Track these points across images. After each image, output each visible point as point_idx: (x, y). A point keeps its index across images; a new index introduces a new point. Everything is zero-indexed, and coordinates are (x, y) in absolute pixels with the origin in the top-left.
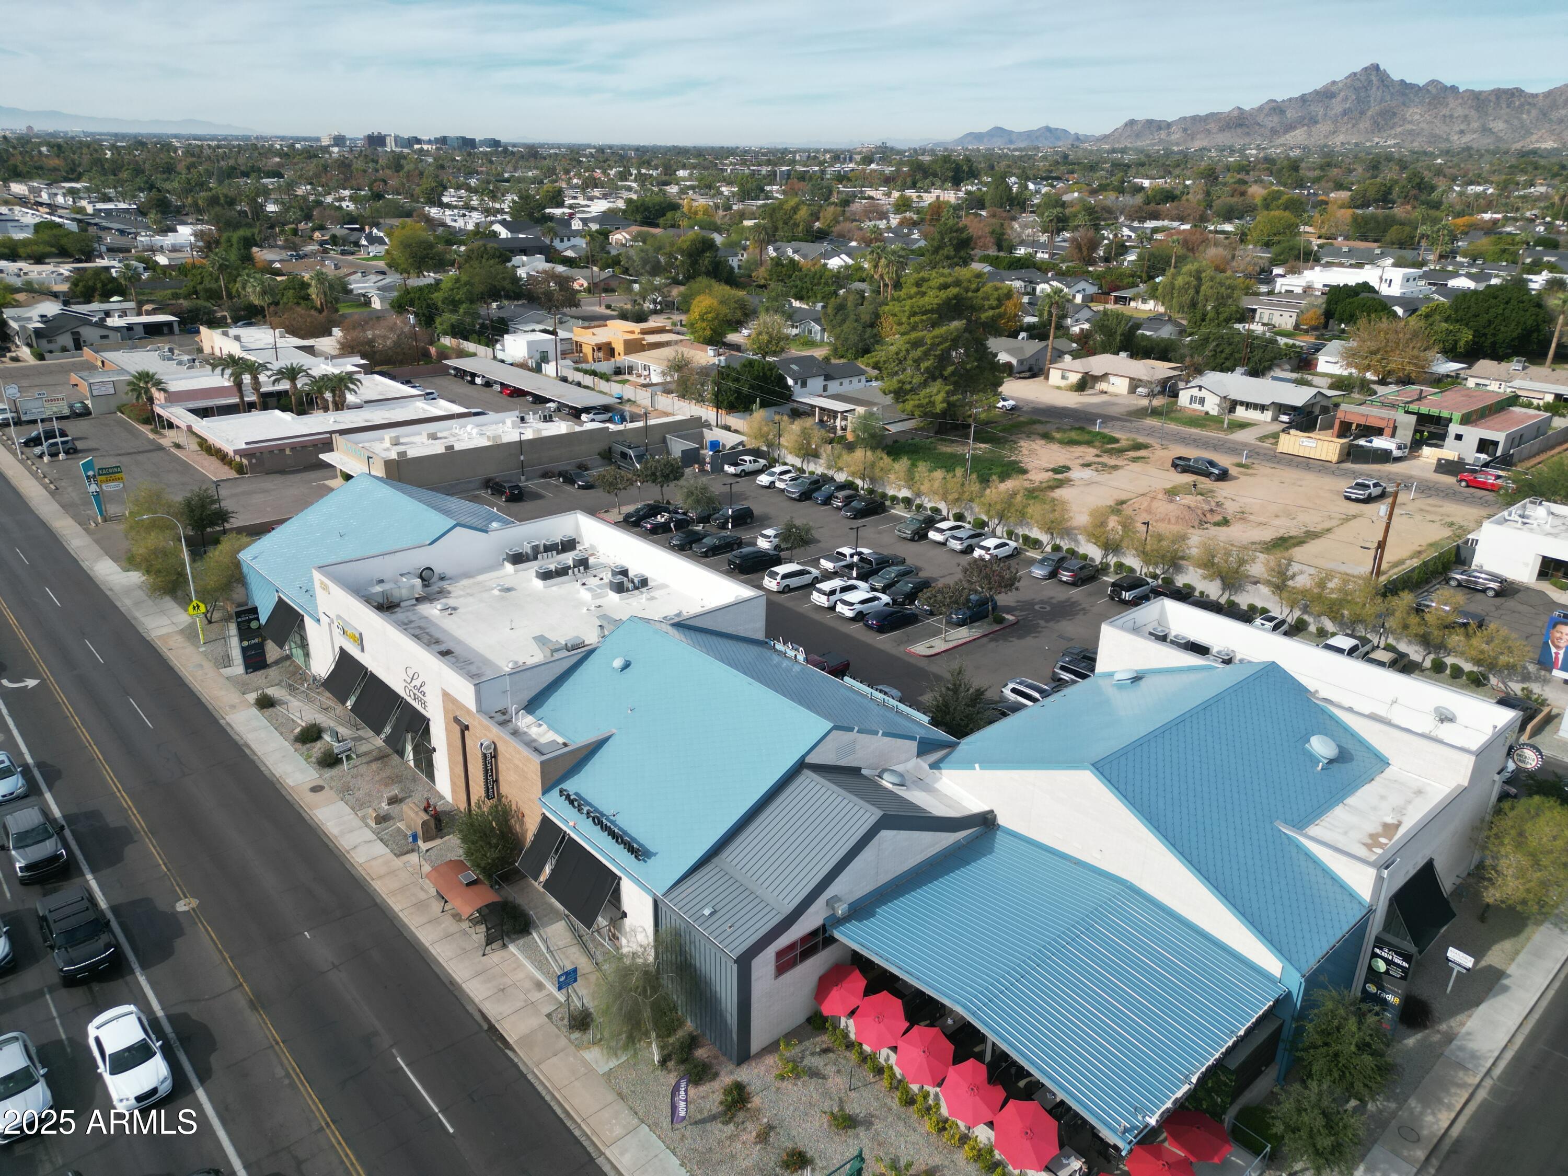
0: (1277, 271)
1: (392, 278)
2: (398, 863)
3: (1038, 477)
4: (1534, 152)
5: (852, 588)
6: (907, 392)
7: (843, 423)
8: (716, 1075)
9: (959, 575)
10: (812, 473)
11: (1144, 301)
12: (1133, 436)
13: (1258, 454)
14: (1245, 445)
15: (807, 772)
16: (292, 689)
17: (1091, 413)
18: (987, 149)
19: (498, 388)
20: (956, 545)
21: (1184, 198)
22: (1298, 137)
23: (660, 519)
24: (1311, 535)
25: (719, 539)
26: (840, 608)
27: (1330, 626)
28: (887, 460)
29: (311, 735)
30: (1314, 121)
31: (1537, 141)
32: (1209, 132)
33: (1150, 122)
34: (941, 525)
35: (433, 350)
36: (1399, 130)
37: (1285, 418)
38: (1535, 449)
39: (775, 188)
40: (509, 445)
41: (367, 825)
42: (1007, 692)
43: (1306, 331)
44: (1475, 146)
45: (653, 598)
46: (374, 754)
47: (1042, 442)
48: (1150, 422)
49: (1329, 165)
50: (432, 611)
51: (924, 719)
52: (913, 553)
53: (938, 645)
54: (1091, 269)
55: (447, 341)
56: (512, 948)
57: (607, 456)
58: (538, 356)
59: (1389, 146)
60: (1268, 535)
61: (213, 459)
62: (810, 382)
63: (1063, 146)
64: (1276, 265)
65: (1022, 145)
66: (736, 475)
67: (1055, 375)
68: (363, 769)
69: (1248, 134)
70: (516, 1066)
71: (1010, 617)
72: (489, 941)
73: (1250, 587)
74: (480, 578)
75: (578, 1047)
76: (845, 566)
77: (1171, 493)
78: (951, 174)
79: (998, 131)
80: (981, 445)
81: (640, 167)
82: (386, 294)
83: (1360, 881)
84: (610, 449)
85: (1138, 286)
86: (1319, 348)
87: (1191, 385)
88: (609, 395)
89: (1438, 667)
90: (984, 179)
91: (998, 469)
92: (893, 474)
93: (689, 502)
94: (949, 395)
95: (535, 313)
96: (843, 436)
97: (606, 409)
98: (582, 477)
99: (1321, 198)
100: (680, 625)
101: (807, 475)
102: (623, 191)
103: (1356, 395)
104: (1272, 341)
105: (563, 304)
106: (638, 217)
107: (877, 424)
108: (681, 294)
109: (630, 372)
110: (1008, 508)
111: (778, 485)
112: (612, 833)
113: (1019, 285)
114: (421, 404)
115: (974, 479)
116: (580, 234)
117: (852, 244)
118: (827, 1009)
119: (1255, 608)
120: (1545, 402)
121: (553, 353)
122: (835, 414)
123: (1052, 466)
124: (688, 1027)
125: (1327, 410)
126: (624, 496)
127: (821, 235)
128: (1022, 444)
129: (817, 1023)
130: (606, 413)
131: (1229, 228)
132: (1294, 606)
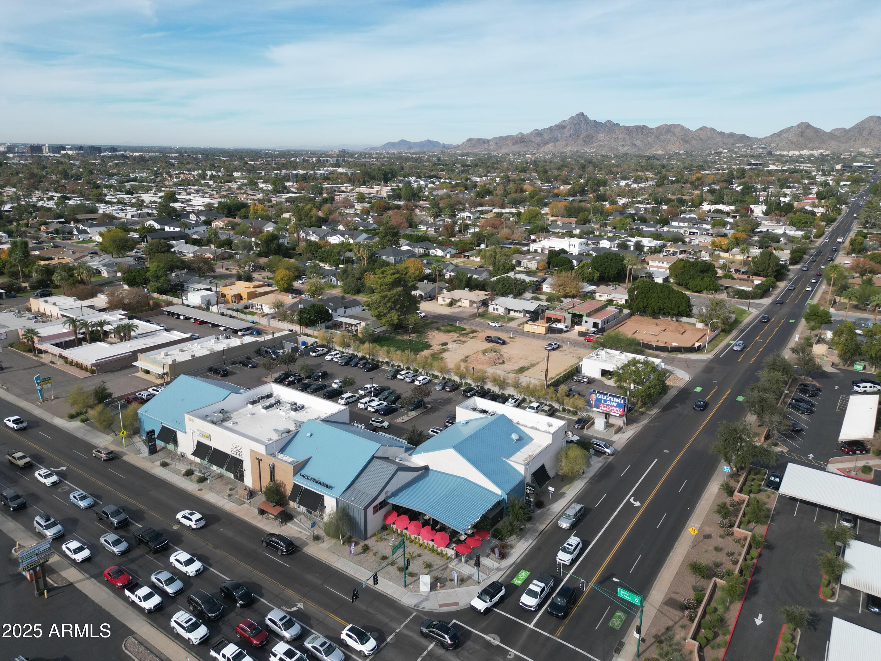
0: (533, 237)
2: (241, 507)
3: (436, 348)
4: (654, 157)
5: (373, 400)
6: (382, 316)
7: (356, 328)
8: (359, 543)
9: (410, 392)
10: (347, 353)
11: (476, 257)
12: (472, 327)
13: (517, 332)
14: (513, 328)
15: (375, 459)
16: (172, 458)
17: (455, 317)
18: (399, 153)
19: (193, 320)
20: (408, 380)
21: (495, 192)
22: (549, 148)
23: (291, 379)
24: (533, 365)
25: (317, 385)
26: (369, 408)
27: (533, 399)
28: (378, 347)
29: (189, 473)
30: (557, 140)
31: (655, 151)
32: (508, 145)
33: (479, 140)
34: (402, 373)
35: (151, 302)
36: (595, 144)
37: (528, 315)
38: (614, 324)
39: (291, 184)
40: (219, 352)
41: (224, 498)
42: (430, 432)
43: (541, 270)
44: (629, 152)
45: (307, 412)
46: (218, 475)
47: (437, 332)
48: (478, 320)
49: (563, 166)
50: (229, 424)
51: (405, 442)
52: (392, 384)
53: (406, 418)
54: (453, 239)
56: (288, 524)
57: (259, 352)
58: (206, 302)
59: (592, 153)
60: (517, 366)
61: (74, 367)
62: (338, 310)
63: (437, 151)
64: (532, 234)
65: (417, 150)
66: (316, 356)
67: (440, 300)
68: (215, 481)
69: (526, 146)
71: (429, 406)
72: (282, 523)
73: (508, 388)
74: (240, 411)
75: (318, 544)
76: (368, 392)
77: (484, 352)
78: (383, 176)
79: (403, 142)
80: (413, 335)
81: (210, 170)
82: (110, 269)
83: (521, 469)
84: (259, 349)
85: (474, 249)
86: (544, 280)
87: (493, 303)
88: (248, 321)
89: (564, 410)
90: (400, 178)
91: (420, 346)
92: (381, 353)
93: (303, 372)
94: (399, 316)
95: (196, 278)
96: (357, 335)
97: (248, 329)
98: (250, 363)
99: (556, 191)
100: (324, 421)
101: (345, 355)
102: (206, 188)
103: (556, 303)
104: (524, 281)
105: (207, 271)
106: (226, 211)
107: (370, 328)
108: (265, 263)
109: (252, 307)
110: (426, 363)
111: (334, 359)
112: (320, 483)
113: (422, 251)
114: (165, 334)
115: (412, 353)
116: (197, 224)
117: (341, 227)
118: (387, 523)
119: (509, 395)
120: (622, 303)
121: (214, 300)
122: (352, 325)
123: (441, 343)
124: (348, 534)
125: (543, 311)
126: (272, 370)
127: (323, 221)
128: (429, 333)
129: (384, 528)
130: (249, 330)
131: (514, 211)
132: (521, 393)
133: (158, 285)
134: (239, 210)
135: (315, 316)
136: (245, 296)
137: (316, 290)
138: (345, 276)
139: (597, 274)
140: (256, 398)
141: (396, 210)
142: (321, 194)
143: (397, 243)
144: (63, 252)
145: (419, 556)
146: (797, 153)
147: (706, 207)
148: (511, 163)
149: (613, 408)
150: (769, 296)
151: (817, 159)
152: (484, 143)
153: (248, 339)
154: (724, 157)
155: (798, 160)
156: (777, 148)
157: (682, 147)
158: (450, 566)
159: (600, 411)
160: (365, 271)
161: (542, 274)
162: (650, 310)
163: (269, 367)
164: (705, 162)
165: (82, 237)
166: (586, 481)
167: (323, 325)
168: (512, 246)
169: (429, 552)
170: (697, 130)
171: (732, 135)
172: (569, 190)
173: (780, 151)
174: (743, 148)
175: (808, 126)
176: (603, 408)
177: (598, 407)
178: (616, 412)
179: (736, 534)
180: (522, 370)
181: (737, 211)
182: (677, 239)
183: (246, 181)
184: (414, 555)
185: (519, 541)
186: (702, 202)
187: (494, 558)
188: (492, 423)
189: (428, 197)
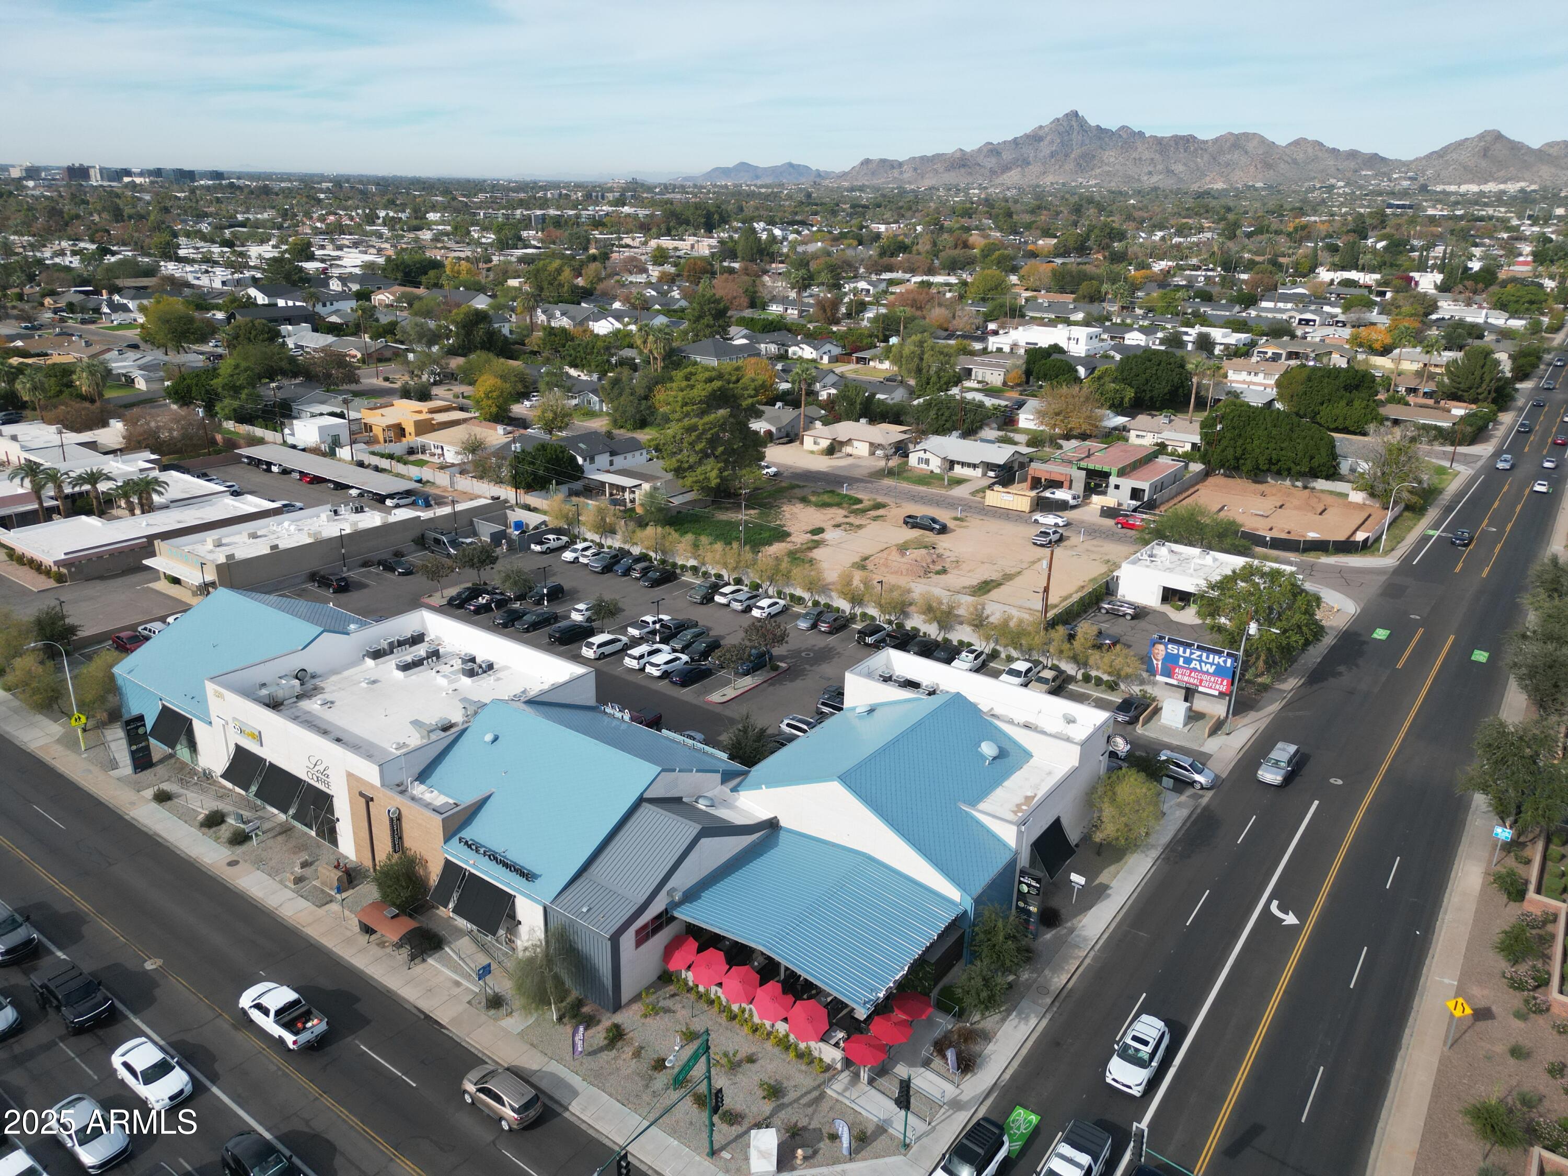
0: (992, 326)
1: (153, 356)
2: (321, 912)
3: (799, 538)
4: (1208, 193)
5: (658, 651)
6: (685, 470)
7: (632, 496)
8: (599, 1022)
9: (741, 634)
10: (610, 547)
11: (881, 361)
12: (875, 496)
13: (970, 507)
14: (961, 499)
15: (646, 805)
16: (183, 782)
17: (840, 476)
18: (735, 186)
19: (297, 476)
20: (737, 606)
21: (915, 248)
22: (1013, 177)
23: (482, 600)
24: (1008, 577)
25: (538, 615)
26: (648, 669)
27: (1015, 654)
28: (675, 535)
29: (214, 820)
30: (1026, 163)
31: (1210, 183)
32: (936, 171)
33: (883, 161)
34: (724, 590)
35: (219, 437)
36: (1098, 171)
37: (992, 474)
38: (1174, 492)
39: (532, 233)
40: (331, 540)
41: (286, 887)
42: (784, 727)
43: (1012, 387)
44: (1161, 185)
45: (498, 679)
46: (278, 829)
47: (800, 506)
48: (888, 482)
49: (1039, 207)
50: (313, 706)
51: (724, 756)
52: (702, 616)
53: (730, 693)
54: (835, 329)
55: (230, 425)
56: (430, 961)
57: (421, 542)
58: (329, 440)
59: (1091, 186)
60: (974, 580)
61: (26, 568)
62: (597, 458)
63: (806, 183)
64: (991, 321)
65: (768, 181)
66: (542, 553)
67: (808, 441)
68: (270, 843)
69: (970, 174)
70: (451, 1038)
71: (783, 665)
72: (413, 958)
73: (958, 627)
74: (346, 673)
75: (496, 1019)
76: (649, 633)
77: (903, 548)
78: (703, 220)
79: (743, 167)
80: (752, 512)
81: (386, 208)
82: (151, 374)
83: (1009, 835)
84: (423, 535)
85: (876, 347)
86: (1020, 405)
87: (918, 447)
88: (410, 479)
89: (1087, 678)
90: (735, 224)
91: (766, 535)
92: (681, 547)
93: (507, 584)
94: (721, 471)
95: (319, 392)
96: (633, 510)
97: (408, 493)
98: (400, 564)
99: (1030, 247)
100: (531, 702)
101: (606, 550)
102: (374, 238)
103: (1047, 449)
104: (981, 405)
105: (343, 381)
106: (399, 275)
107: (661, 498)
108: (459, 367)
109: (423, 452)
110: (777, 570)
111: (582, 560)
112: (506, 865)
113: (773, 348)
114: (229, 501)
115: (747, 548)
116: (342, 296)
117: (617, 305)
118: (672, 967)
119: (961, 643)
120: (1185, 449)
121: (345, 437)
122: (623, 489)
123: (810, 528)
124: (575, 994)
125: (1022, 466)
126: (443, 580)
127: (586, 294)
128: (785, 508)
129: (666, 978)
130: (409, 497)
131: (953, 280)
132: (988, 639)
133: (236, 404)
134: (426, 274)
135: (547, 469)
136: (410, 428)
137: (555, 419)
138: (616, 391)
139: (1130, 393)
140: (384, 645)
141: (726, 275)
142: (586, 249)
143: (723, 330)
144: (70, 342)
145: (751, 1060)
146: (1474, 188)
147: (1324, 275)
148: (944, 203)
149: (1205, 677)
150: (1485, 439)
151: (1514, 198)
152: (893, 167)
153: (403, 514)
154: (1339, 195)
155: (1478, 200)
156: (1438, 179)
157: (1260, 176)
158: (829, 1091)
159: (1175, 682)
160: (657, 383)
161: (1015, 395)
162: (1249, 465)
163: (436, 574)
164: (1305, 201)
165: (118, 318)
166: (1154, 854)
167: (564, 489)
168: (952, 342)
169: (777, 1050)
170: (1290, 144)
171: (1353, 155)
172: (1056, 246)
173: (1444, 184)
174: (1375, 176)
175: (1498, 137)
176: (1182, 677)
177: (1170, 675)
178: (1213, 686)
179: (1555, 1010)
180: (985, 587)
181: (1386, 283)
182: (1279, 331)
183: (448, 228)
184: (737, 1058)
185: (1004, 1020)
186: (1316, 267)
187: (943, 1071)
188: (934, 714)
189: (787, 256)
